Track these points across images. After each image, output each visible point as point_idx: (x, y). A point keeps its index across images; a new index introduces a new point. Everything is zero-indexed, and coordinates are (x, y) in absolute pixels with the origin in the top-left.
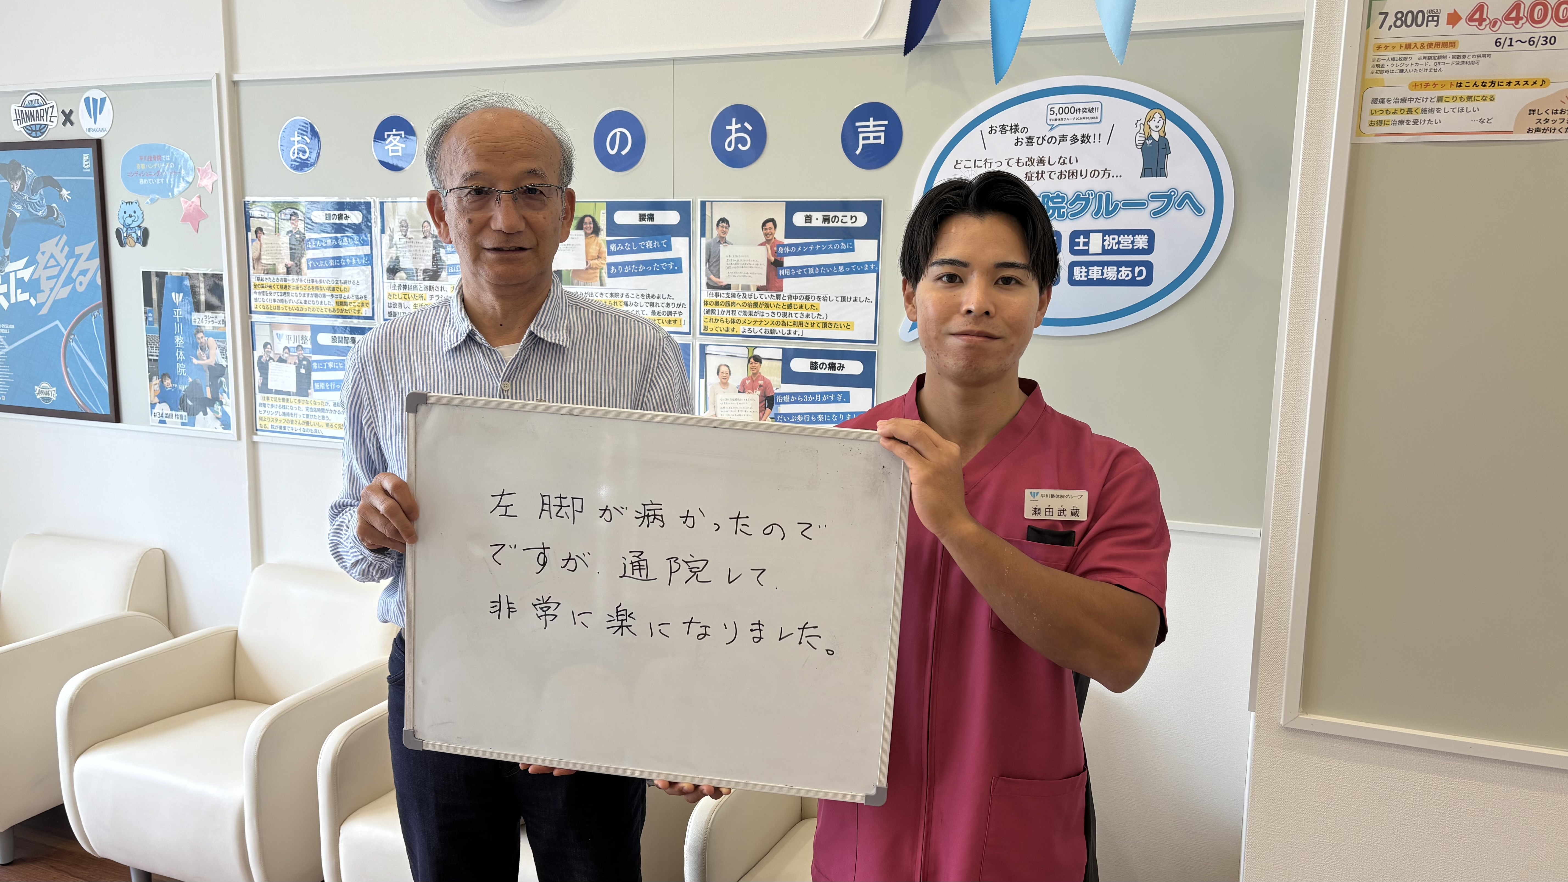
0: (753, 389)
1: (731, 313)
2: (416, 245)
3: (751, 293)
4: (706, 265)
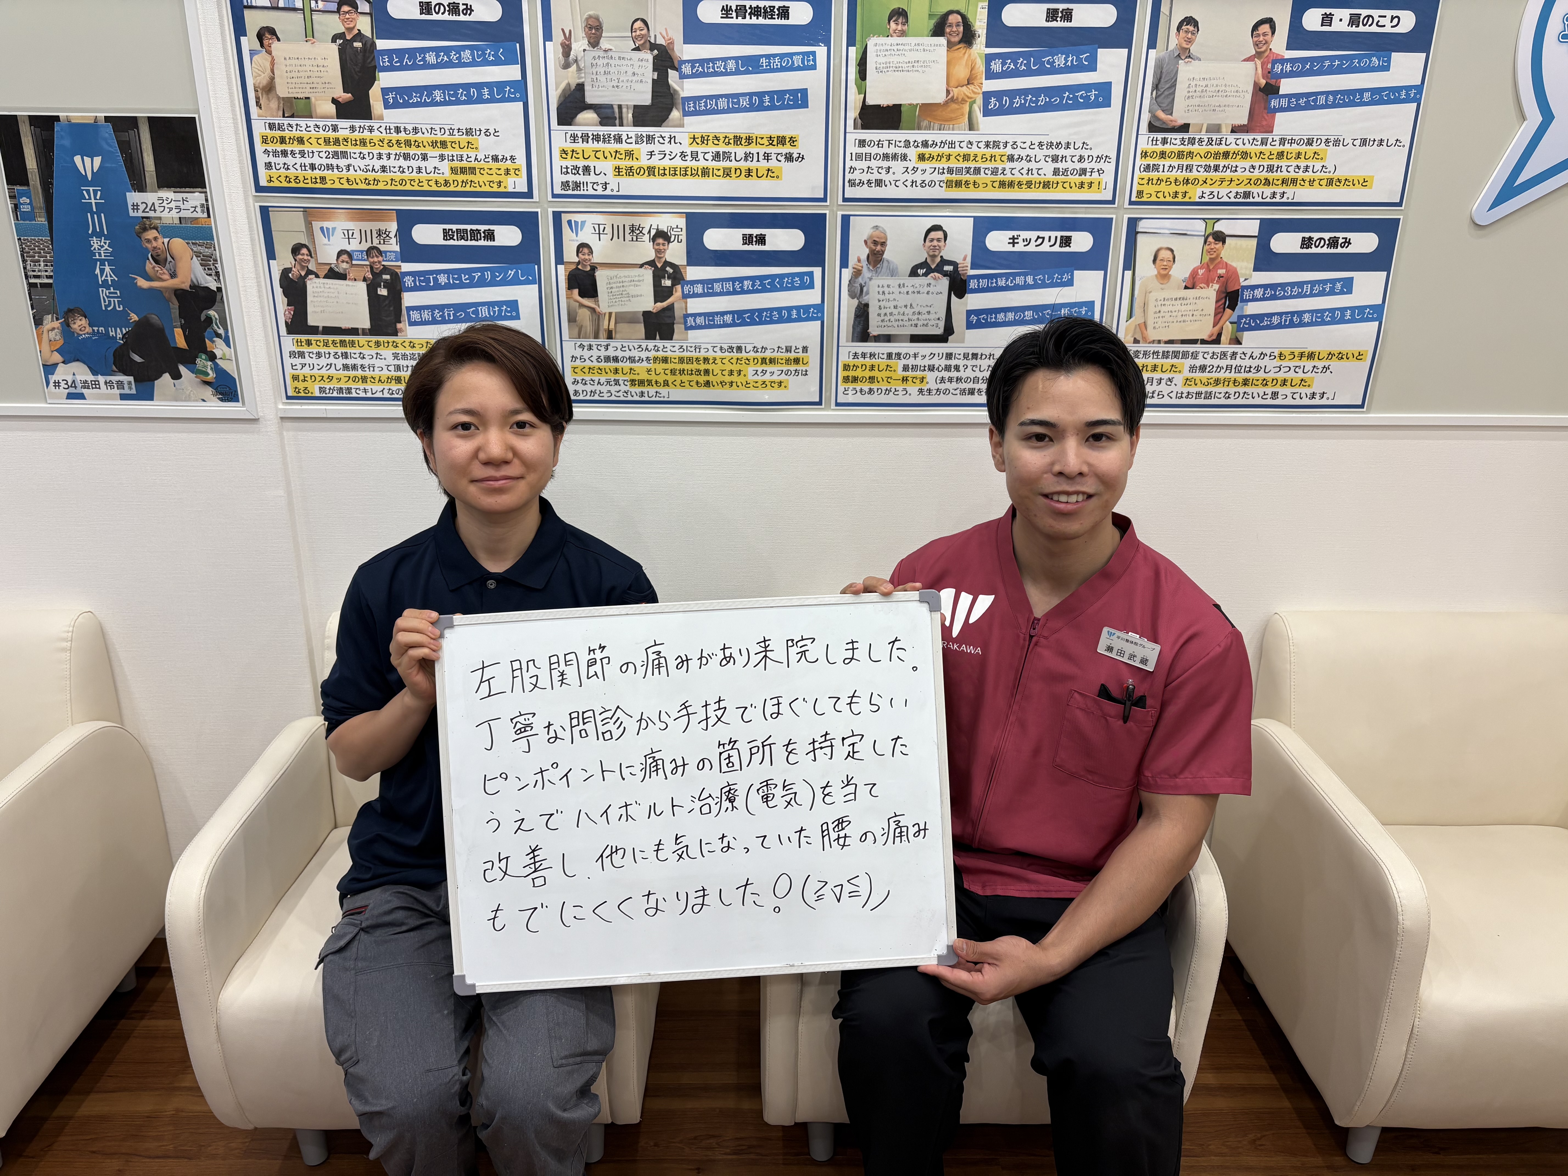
0: (1208, 282)
1: (1184, 168)
2: (618, 62)
3: (1220, 137)
4: (1152, 94)
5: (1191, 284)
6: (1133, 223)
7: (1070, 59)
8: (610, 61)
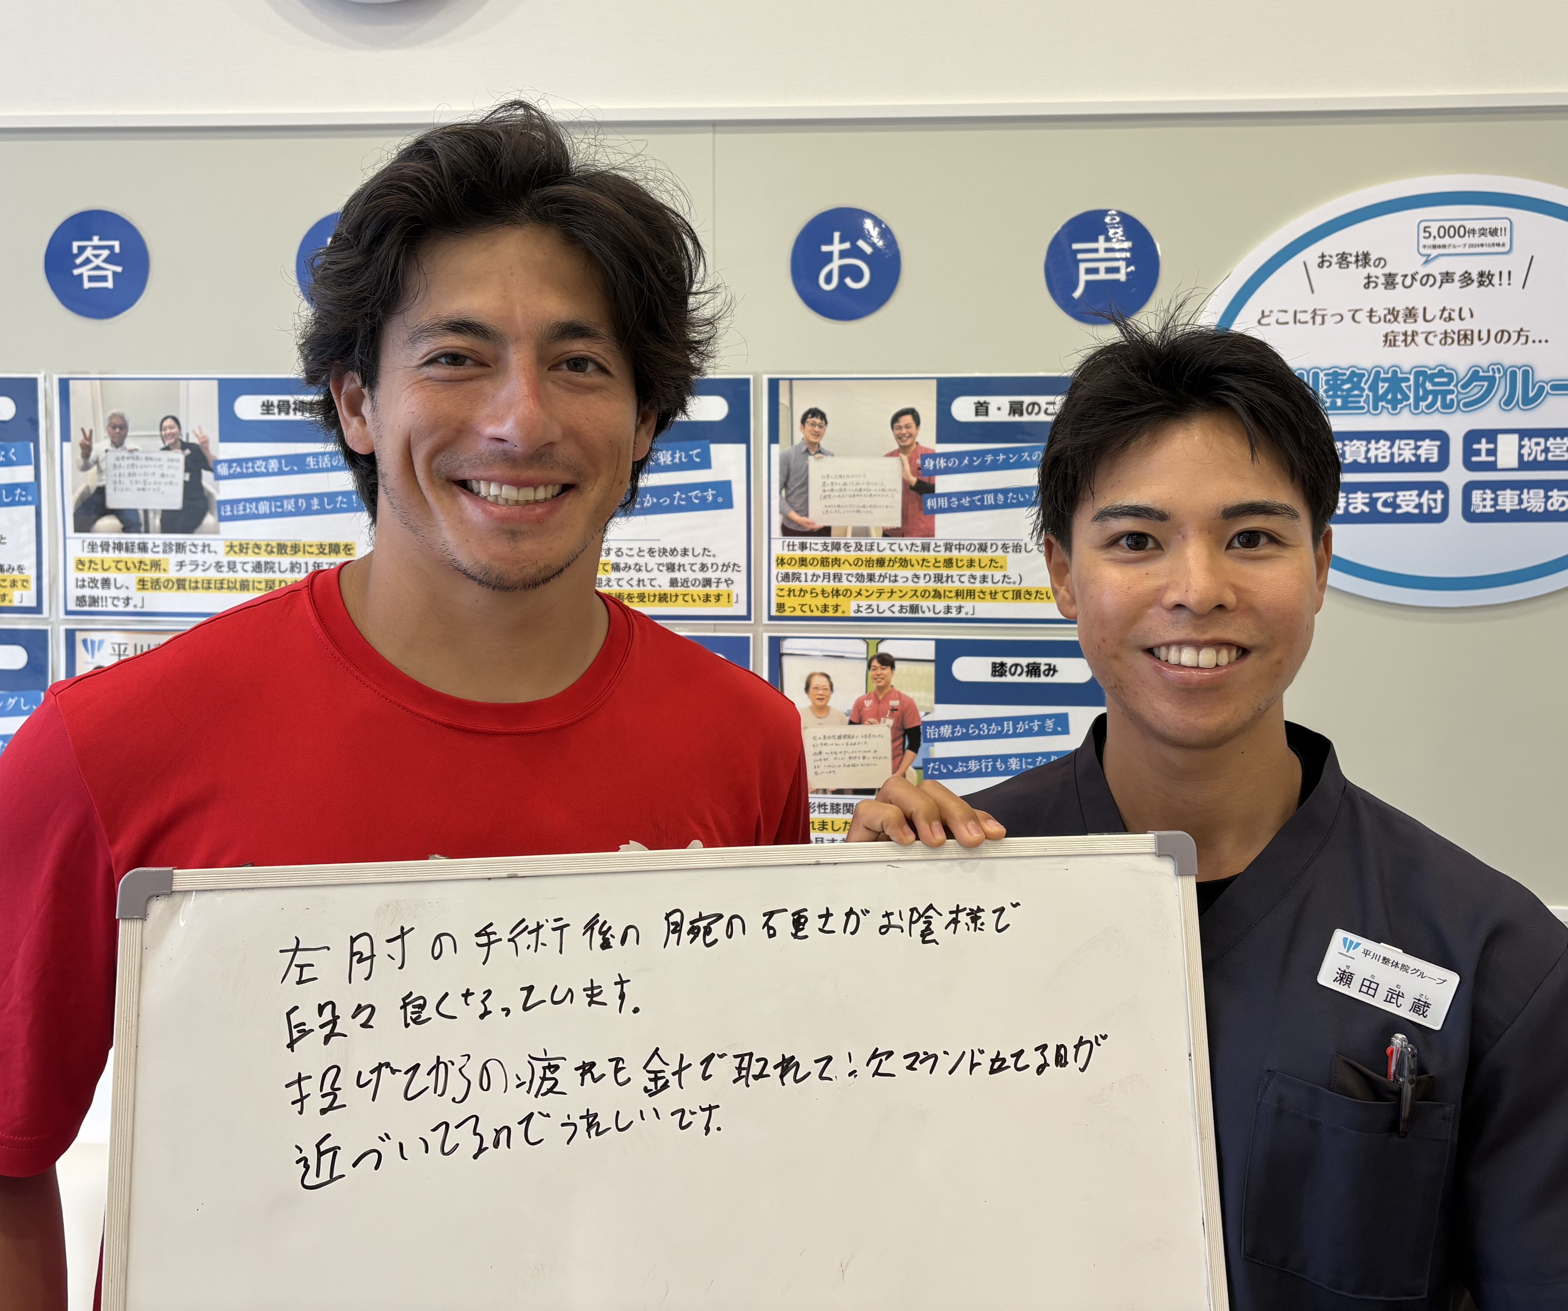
0: (878, 716)
1: (832, 578)
2: (144, 463)
3: (871, 541)
4: (780, 493)
5: (857, 718)
6: (775, 643)
7: (678, 455)
8: (136, 462)
